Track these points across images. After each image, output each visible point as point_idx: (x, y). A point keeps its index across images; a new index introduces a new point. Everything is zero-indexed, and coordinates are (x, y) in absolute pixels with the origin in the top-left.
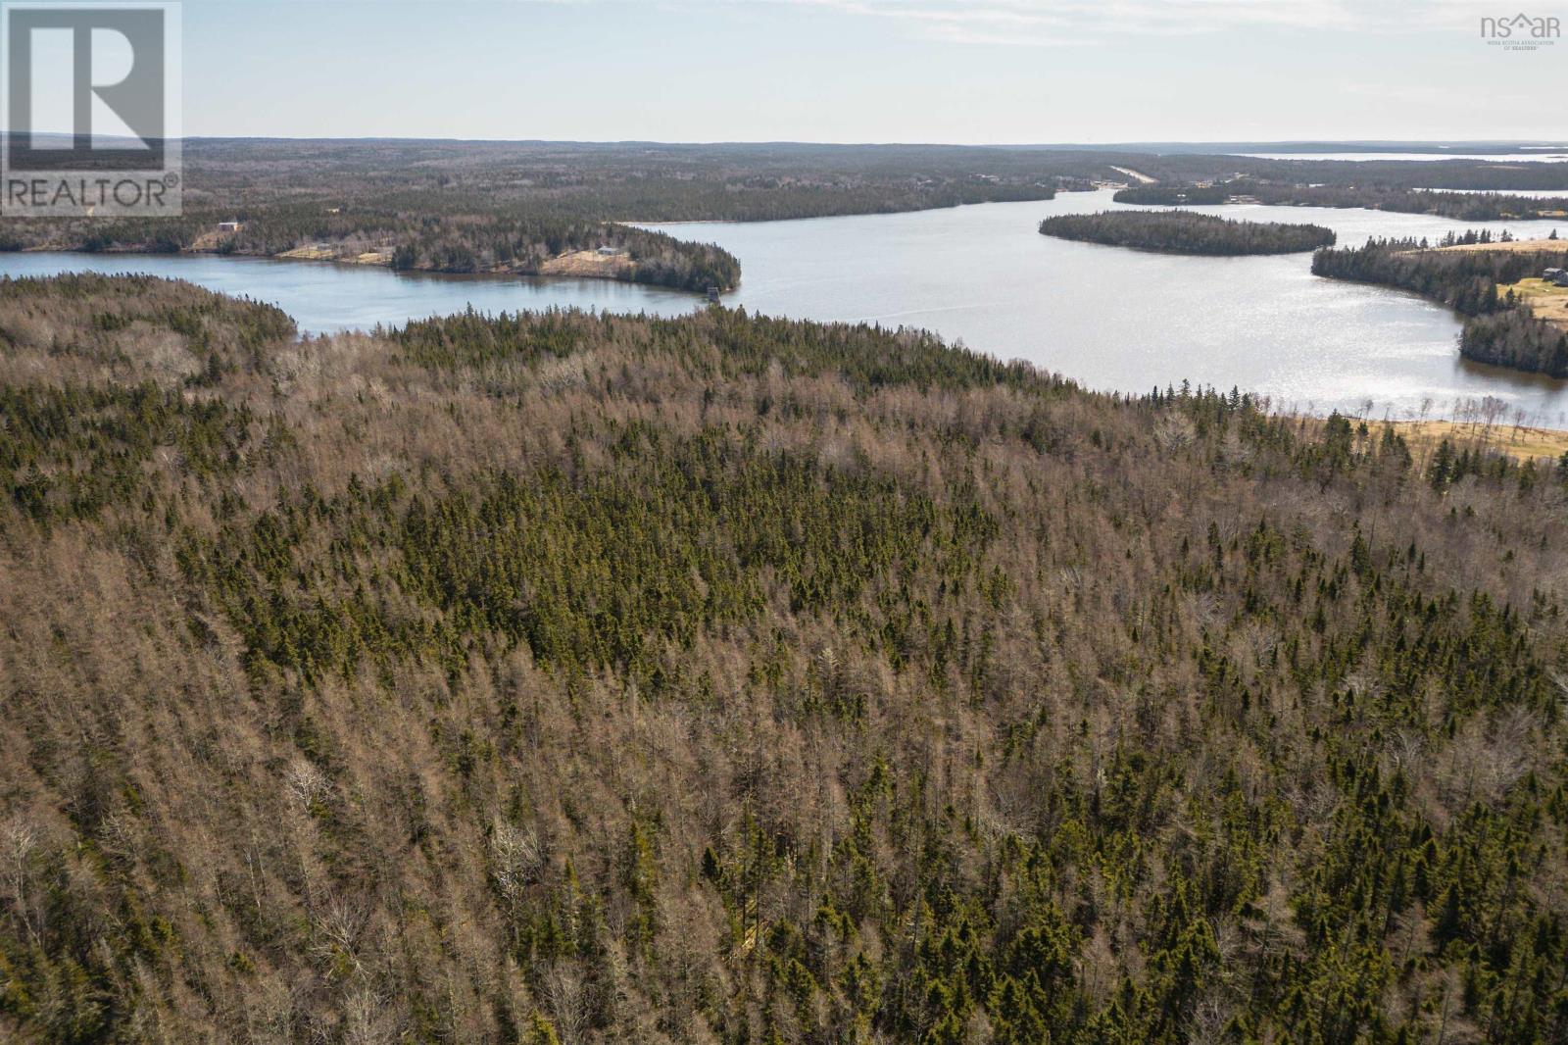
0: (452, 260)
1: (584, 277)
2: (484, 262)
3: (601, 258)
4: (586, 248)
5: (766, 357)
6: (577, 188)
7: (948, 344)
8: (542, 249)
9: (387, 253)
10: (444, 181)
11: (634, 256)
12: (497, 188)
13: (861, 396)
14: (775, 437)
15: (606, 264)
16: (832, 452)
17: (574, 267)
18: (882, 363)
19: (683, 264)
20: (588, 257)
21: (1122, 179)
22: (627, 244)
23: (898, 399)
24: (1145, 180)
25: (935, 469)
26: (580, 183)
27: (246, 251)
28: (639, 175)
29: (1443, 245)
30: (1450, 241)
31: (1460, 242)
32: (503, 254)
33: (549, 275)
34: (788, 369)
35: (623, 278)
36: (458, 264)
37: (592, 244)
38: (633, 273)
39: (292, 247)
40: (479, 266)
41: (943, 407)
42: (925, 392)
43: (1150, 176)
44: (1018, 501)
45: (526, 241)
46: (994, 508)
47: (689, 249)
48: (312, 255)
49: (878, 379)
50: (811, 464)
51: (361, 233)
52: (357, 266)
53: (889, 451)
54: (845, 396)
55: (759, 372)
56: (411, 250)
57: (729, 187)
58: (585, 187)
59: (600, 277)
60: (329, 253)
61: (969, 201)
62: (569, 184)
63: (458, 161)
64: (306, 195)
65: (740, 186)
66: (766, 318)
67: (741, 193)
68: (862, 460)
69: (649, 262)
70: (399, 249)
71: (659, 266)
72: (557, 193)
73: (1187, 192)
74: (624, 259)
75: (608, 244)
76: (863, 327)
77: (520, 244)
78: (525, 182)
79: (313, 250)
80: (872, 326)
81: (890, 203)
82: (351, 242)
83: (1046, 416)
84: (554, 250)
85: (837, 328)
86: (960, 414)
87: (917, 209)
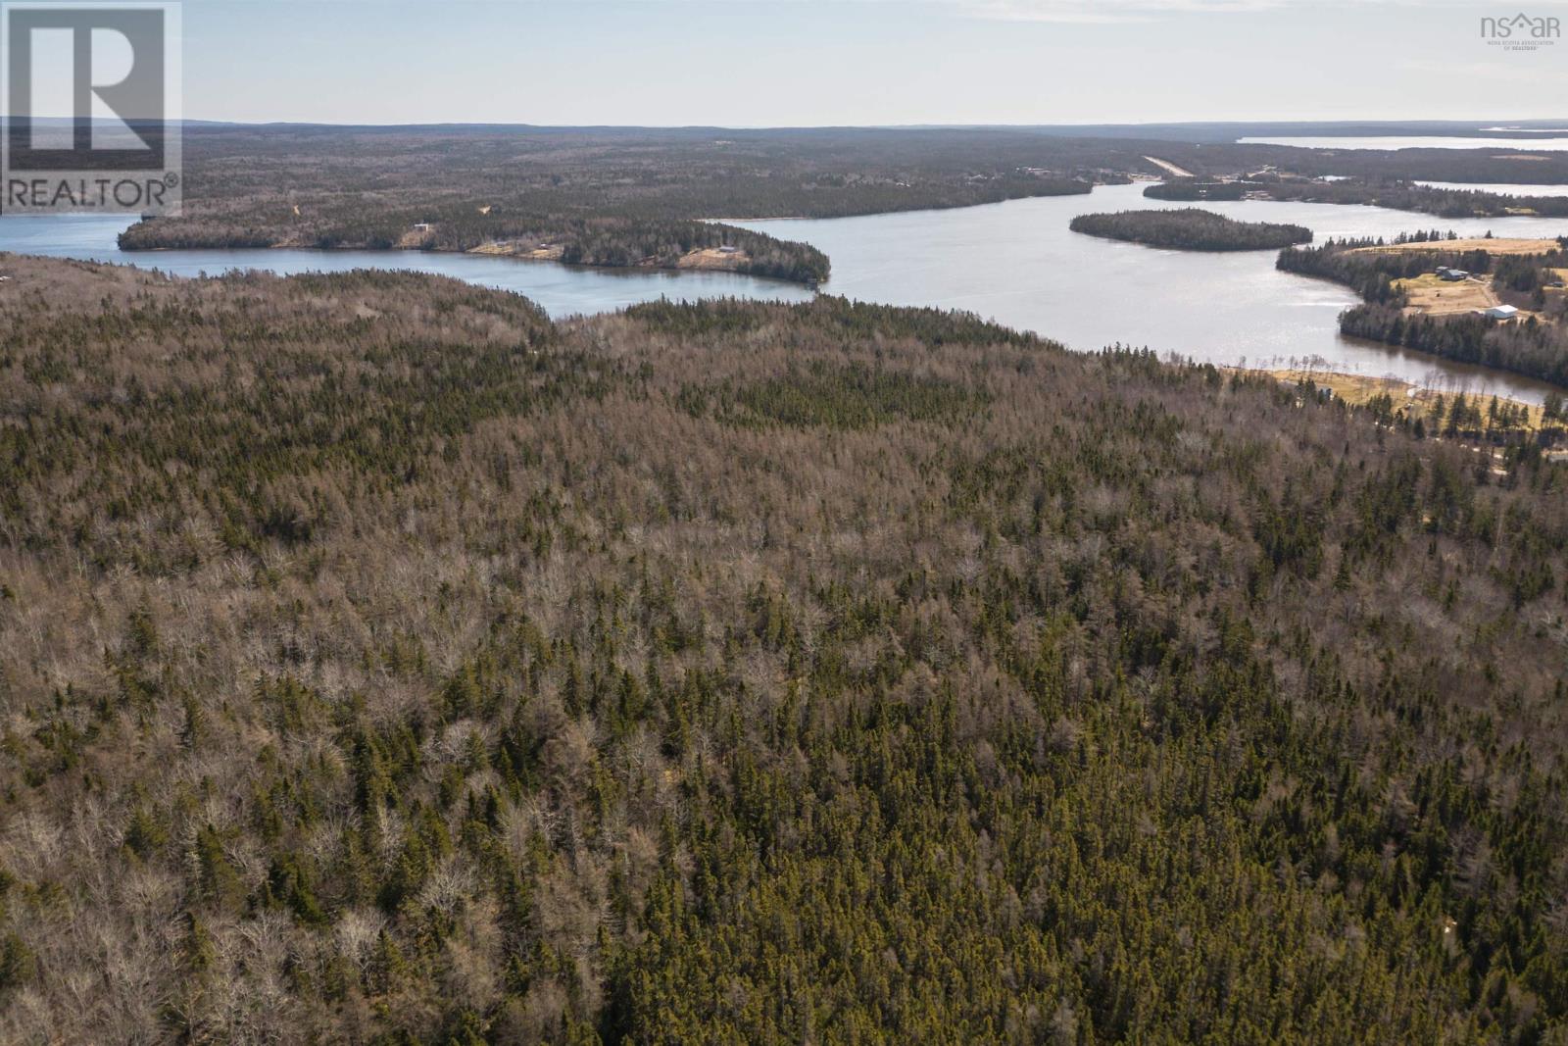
0: (609, 257)
1: (709, 270)
2: (635, 258)
3: (723, 255)
4: (710, 247)
5: (870, 328)
6: (673, 186)
7: (984, 321)
8: (677, 248)
9: (557, 250)
10: (556, 180)
11: (749, 253)
12: (606, 187)
13: (931, 349)
14: (889, 365)
15: (729, 259)
16: (920, 372)
17: (702, 262)
18: (941, 332)
19: (788, 260)
20: (712, 254)
21: (1156, 171)
22: (741, 244)
23: (951, 350)
24: (1178, 172)
25: (969, 380)
26: (673, 181)
27: (446, 247)
28: (723, 172)
29: (1397, 243)
30: (1402, 239)
31: (1411, 240)
32: (648, 251)
33: (684, 268)
34: (886, 335)
35: (741, 271)
36: (614, 260)
37: (714, 243)
38: (750, 266)
39: (478, 245)
40: (630, 261)
41: (976, 354)
42: (965, 347)
43: (1184, 168)
44: (1004, 391)
45: (662, 240)
46: (994, 393)
47: (788, 247)
48: (496, 251)
49: (939, 341)
50: (908, 377)
51: (530, 234)
52: (533, 260)
53: (947, 371)
54: (921, 348)
55: (870, 337)
56: (577, 249)
57: (804, 186)
58: (679, 186)
59: (723, 270)
60: (509, 249)
61: (1013, 197)
62: (665, 182)
63: (552, 155)
64: (453, 195)
65: (814, 185)
66: (862, 304)
67: (815, 190)
68: (934, 375)
69: (763, 260)
70: (567, 249)
71: (770, 262)
72: (656, 191)
73: (1210, 188)
74: (740, 256)
75: (725, 244)
76: (927, 309)
77: (657, 243)
78: (627, 180)
79: (493, 246)
80: (933, 308)
81: (944, 200)
82: (524, 241)
83: (1030, 359)
84: (686, 250)
85: (911, 311)
86: (984, 357)
87: (968, 205)
